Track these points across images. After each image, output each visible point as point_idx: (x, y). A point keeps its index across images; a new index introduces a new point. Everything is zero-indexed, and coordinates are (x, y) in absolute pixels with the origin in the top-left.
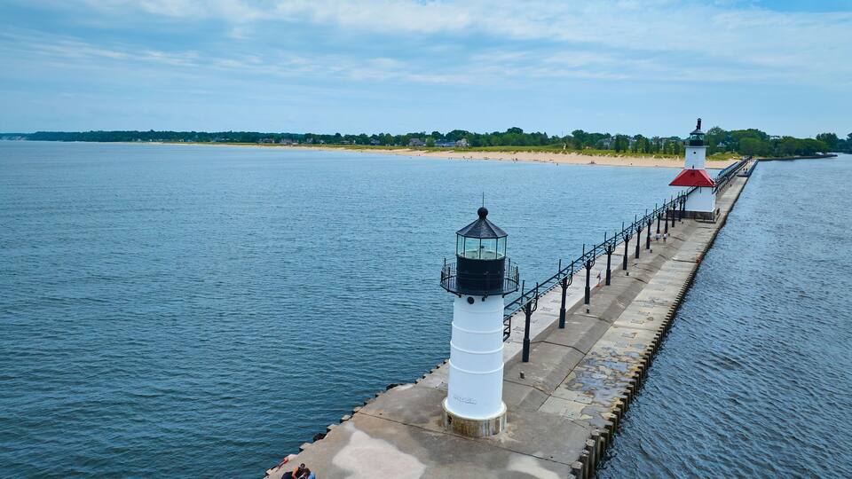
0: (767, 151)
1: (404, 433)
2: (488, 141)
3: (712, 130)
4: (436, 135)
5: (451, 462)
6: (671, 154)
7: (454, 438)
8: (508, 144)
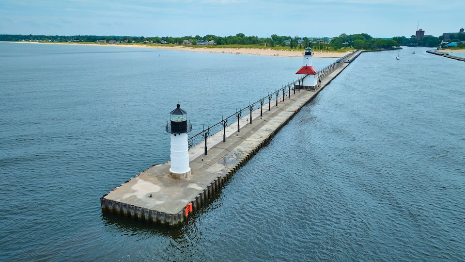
0: (368, 46)
1: (156, 179)
2: (226, 42)
3: (342, 35)
4: (197, 37)
5: (170, 186)
6: (318, 49)
7: (173, 180)
8: (236, 44)
